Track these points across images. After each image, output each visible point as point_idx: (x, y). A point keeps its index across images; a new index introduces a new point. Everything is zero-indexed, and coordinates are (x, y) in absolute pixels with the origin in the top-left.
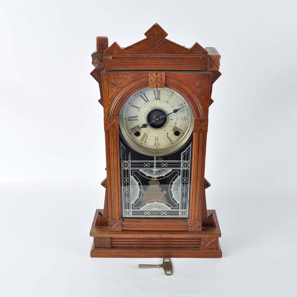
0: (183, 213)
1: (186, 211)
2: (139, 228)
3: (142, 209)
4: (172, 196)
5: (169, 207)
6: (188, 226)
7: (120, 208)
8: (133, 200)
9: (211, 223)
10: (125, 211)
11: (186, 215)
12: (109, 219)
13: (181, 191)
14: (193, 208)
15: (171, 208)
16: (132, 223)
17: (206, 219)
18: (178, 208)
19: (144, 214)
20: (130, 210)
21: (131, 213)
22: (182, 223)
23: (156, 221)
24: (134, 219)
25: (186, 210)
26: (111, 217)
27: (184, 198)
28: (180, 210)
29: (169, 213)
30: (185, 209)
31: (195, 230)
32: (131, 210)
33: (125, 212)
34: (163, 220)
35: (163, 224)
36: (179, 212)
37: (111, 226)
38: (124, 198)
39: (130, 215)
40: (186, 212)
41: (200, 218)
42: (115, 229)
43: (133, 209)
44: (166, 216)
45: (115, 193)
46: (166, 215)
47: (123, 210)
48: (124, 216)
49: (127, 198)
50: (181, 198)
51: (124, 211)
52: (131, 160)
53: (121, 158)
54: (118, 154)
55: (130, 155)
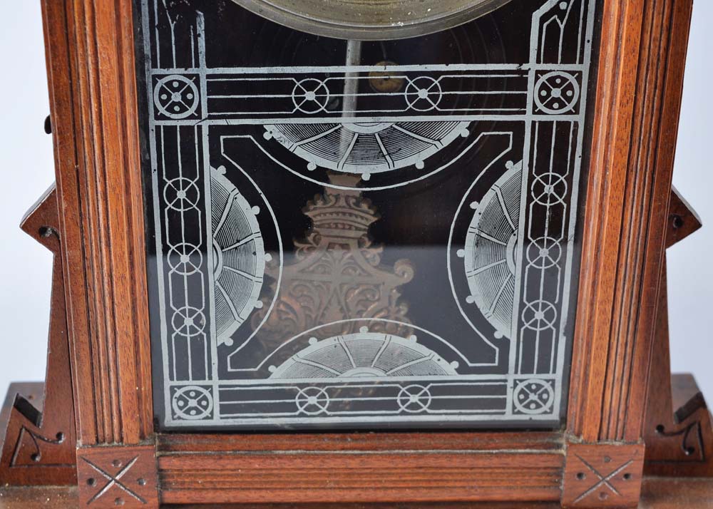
0: (533, 397)
1: (547, 386)
2: (263, 493)
3: (279, 375)
4: (464, 290)
5: (443, 362)
6: (558, 472)
7: (145, 370)
8: (223, 318)
9: (691, 450)
10: (179, 393)
11: (545, 408)
12: (80, 442)
13: (525, 263)
14: (597, 366)
15: (456, 364)
16: (222, 462)
17: (660, 428)
18: (503, 368)
19: (293, 408)
20: (207, 382)
21: (215, 403)
22: (525, 454)
23: (364, 444)
24: (232, 438)
25: (550, 376)
26: (92, 431)
27: (541, 301)
28: (511, 377)
29: (443, 394)
30: (544, 368)
31: (602, 494)
32: (216, 382)
33: (180, 398)
34: (411, 439)
35: (413, 463)
36: (509, 390)
37: (90, 481)
38: (169, 312)
39: (206, 413)
40: (546, 391)
41: (636, 423)
42: (118, 499)
43: (223, 374)
44: (425, 413)
45: (111, 276)
46: (425, 408)
47: (168, 383)
48: (169, 422)
49: (187, 307)
50: (522, 305)
51: (173, 390)
52: (209, 65)
53: (147, 50)
54: (126, 20)
55: (201, 29)
